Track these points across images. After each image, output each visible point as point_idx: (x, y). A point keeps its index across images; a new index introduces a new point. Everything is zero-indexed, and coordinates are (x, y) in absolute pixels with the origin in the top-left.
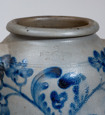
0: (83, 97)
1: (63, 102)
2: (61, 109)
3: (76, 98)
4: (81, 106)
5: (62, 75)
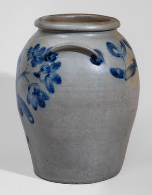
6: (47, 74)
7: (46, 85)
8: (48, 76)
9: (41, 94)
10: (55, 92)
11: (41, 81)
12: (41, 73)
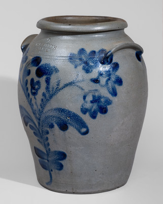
0: (53, 88)
1: (37, 90)
2: (36, 97)
3: (47, 88)
4: (51, 97)
5: (40, 65)
6: (108, 78)
7: (108, 89)
8: (109, 79)
9: (102, 100)
10: (118, 95)
11: (102, 86)
12: (100, 77)
